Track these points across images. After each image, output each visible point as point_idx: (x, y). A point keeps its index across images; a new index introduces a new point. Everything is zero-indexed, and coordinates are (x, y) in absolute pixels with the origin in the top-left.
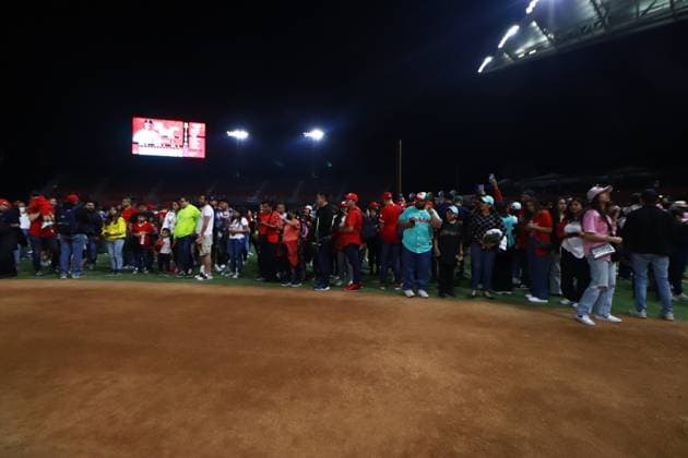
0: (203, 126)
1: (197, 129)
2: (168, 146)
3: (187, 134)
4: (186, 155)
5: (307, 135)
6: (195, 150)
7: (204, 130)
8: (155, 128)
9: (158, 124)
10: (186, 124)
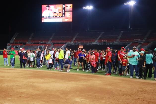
0: (71, 5)
1: (69, 7)
2: (56, 17)
3: (64, 10)
4: (64, 21)
5: (126, 4)
6: (68, 18)
7: (72, 7)
8: (51, 9)
9: (52, 7)
10: (64, 5)
